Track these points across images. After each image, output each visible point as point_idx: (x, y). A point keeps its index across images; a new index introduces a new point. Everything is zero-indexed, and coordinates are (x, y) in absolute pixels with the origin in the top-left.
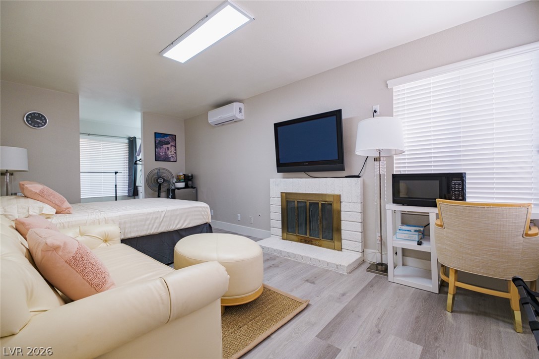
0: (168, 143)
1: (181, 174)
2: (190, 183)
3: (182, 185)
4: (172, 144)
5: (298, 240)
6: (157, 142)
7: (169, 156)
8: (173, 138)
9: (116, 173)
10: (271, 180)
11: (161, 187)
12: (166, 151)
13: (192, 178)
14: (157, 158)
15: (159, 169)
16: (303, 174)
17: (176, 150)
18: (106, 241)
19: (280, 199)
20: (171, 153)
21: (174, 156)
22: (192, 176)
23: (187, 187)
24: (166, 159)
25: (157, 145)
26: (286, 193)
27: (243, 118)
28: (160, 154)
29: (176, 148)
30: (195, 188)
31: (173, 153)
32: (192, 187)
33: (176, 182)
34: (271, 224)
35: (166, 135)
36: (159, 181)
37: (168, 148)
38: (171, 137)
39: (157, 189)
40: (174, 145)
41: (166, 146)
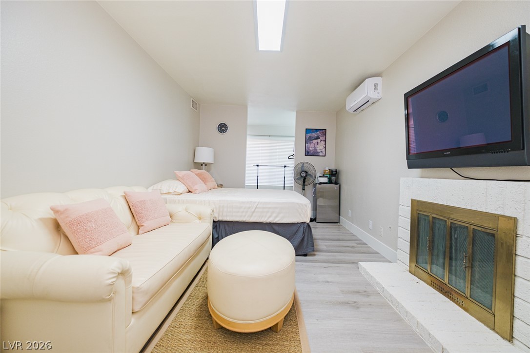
0: (317, 138)
1: (327, 169)
2: (333, 178)
3: (325, 180)
4: (321, 138)
5: (429, 281)
6: (307, 138)
7: (318, 151)
8: (323, 132)
9: (285, 166)
10: (402, 180)
11: (306, 180)
12: (316, 146)
13: (336, 173)
14: (308, 153)
15: (303, 163)
16: (448, 172)
17: (325, 144)
18: (200, 218)
19: (410, 208)
20: (320, 148)
21: (324, 150)
22: (336, 171)
23: (330, 182)
24: (315, 154)
25: (308, 140)
26: (418, 201)
27: (380, 96)
28: (309, 149)
29: (325, 142)
30: (338, 184)
31: (322, 147)
32: (336, 183)
33: (320, 177)
34: (398, 245)
35: (317, 130)
36: (302, 174)
37: (318, 142)
38: (321, 131)
39: (302, 183)
40: (324, 139)
41: (316, 141)
